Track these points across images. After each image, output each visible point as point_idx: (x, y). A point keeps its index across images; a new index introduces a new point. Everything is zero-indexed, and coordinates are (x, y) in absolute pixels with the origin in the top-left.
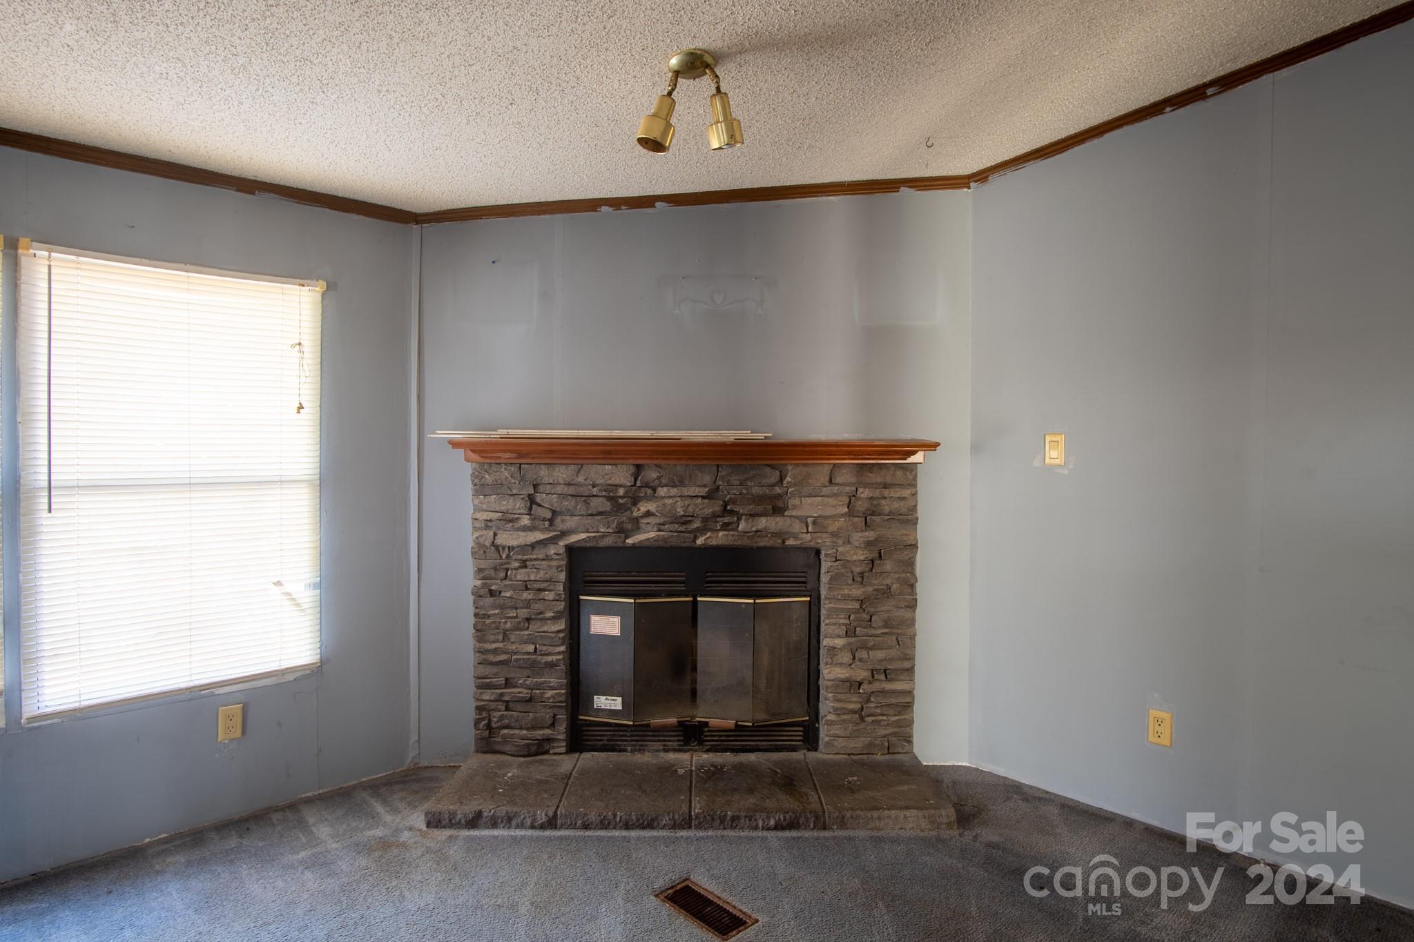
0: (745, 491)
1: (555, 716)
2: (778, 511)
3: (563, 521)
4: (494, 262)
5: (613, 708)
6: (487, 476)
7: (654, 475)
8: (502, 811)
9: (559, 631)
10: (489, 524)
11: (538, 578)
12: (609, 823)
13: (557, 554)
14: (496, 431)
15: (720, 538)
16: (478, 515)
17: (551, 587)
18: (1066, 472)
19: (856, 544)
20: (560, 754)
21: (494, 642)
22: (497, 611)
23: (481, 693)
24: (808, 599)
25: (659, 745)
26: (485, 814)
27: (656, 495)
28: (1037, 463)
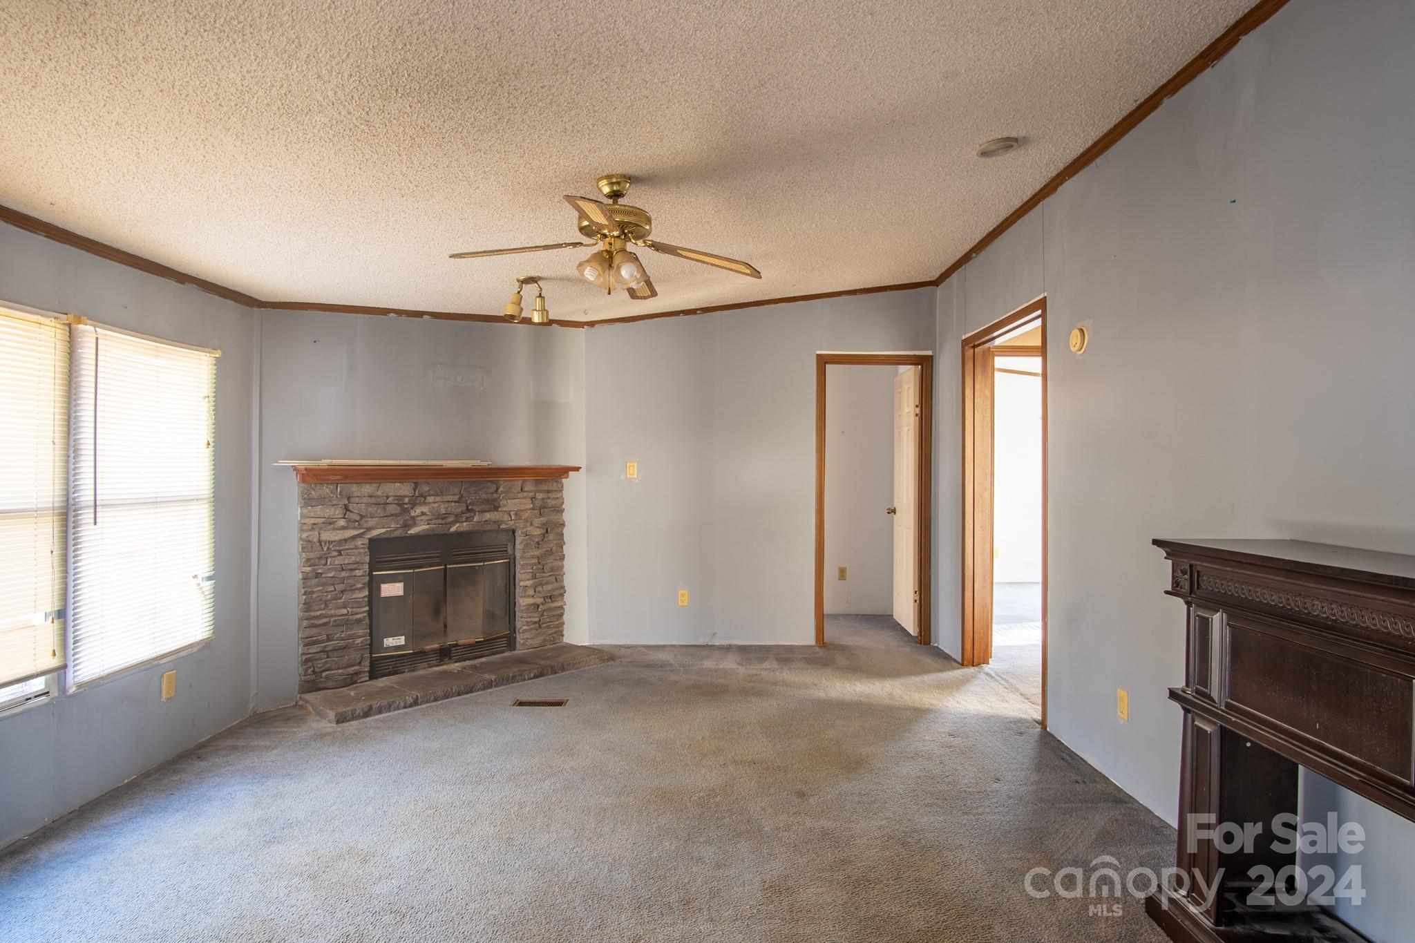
0: (478, 497)
1: (363, 655)
2: (496, 508)
3: (367, 521)
4: (315, 342)
5: (398, 644)
6: (313, 493)
7: (426, 489)
8: (384, 702)
9: (364, 597)
10: (315, 526)
11: (350, 562)
12: (449, 695)
13: (363, 544)
14: (321, 460)
15: (464, 526)
16: (306, 521)
17: (360, 567)
18: (637, 481)
19: (537, 525)
20: (366, 681)
21: (317, 611)
22: (320, 588)
23: (308, 649)
24: (508, 560)
25: (425, 665)
26: (374, 707)
27: (426, 501)
28: (622, 477)
